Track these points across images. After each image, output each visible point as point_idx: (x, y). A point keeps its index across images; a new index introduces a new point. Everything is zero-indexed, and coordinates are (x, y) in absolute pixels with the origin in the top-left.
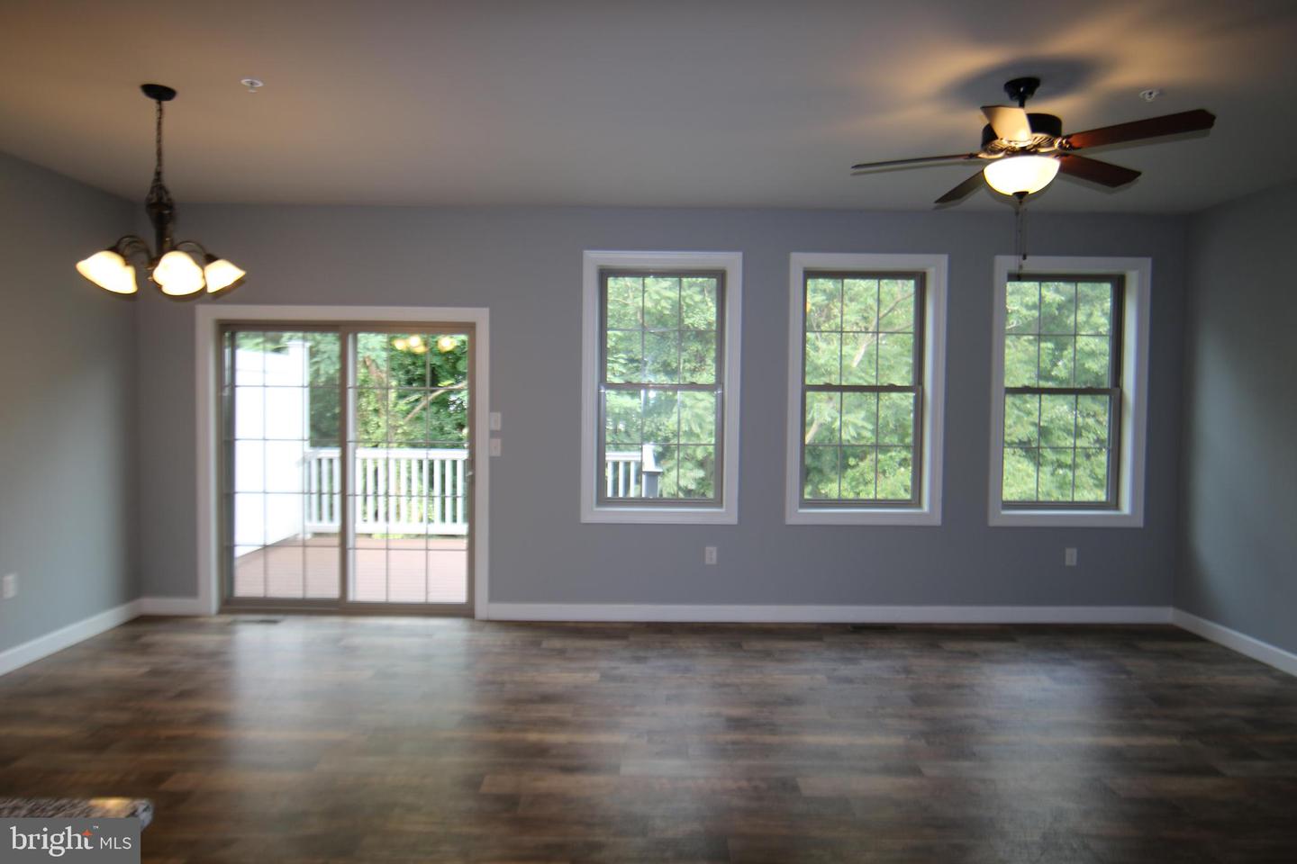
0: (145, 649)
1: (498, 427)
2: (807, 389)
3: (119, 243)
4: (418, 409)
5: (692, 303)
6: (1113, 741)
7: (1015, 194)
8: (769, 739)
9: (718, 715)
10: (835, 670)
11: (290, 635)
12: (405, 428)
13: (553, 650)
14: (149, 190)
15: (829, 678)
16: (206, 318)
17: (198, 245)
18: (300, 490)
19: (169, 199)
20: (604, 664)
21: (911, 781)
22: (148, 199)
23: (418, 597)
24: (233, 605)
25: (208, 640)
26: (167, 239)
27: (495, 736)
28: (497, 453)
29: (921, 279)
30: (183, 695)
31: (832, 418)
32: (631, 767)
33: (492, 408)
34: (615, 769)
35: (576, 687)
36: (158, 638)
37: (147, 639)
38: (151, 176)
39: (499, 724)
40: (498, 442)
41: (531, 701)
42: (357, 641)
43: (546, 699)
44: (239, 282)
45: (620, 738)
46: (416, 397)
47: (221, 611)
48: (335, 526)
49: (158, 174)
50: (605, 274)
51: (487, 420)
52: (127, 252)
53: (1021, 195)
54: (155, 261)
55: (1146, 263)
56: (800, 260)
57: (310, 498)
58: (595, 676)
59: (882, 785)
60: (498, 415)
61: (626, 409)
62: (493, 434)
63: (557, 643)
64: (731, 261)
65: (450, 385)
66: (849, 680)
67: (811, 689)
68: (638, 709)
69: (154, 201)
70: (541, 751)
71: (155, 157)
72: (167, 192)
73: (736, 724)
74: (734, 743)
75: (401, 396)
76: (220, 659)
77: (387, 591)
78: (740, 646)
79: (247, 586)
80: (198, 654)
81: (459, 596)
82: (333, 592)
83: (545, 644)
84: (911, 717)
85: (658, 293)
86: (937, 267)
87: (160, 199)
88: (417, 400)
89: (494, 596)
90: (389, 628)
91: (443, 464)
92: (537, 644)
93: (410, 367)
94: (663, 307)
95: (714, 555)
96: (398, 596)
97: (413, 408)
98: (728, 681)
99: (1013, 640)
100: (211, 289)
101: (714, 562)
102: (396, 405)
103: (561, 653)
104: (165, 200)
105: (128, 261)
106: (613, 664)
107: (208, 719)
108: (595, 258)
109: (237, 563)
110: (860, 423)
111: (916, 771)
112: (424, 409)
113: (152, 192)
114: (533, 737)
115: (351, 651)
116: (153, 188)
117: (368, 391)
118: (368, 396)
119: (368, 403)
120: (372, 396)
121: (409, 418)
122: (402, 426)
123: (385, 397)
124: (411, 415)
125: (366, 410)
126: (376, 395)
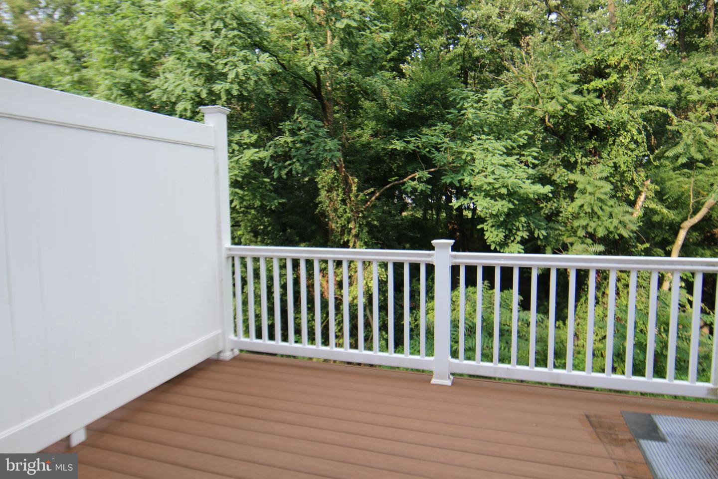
4: (374, 198)
12: (365, 213)
46: (372, 189)
85: (566, 98)
88: (372, 193)
93: (368, 170)
97: (371, 198)
102: (357, 196)
112: (377, 198)
117: (338, 186)
118: (338, 190)
119: (338, 195)
120: (340, 190)
121: (367, 205)
122: (362, 212)
123: (351, 191)
124: (369, 203)
125: (337, 200)
126: (344, 189)
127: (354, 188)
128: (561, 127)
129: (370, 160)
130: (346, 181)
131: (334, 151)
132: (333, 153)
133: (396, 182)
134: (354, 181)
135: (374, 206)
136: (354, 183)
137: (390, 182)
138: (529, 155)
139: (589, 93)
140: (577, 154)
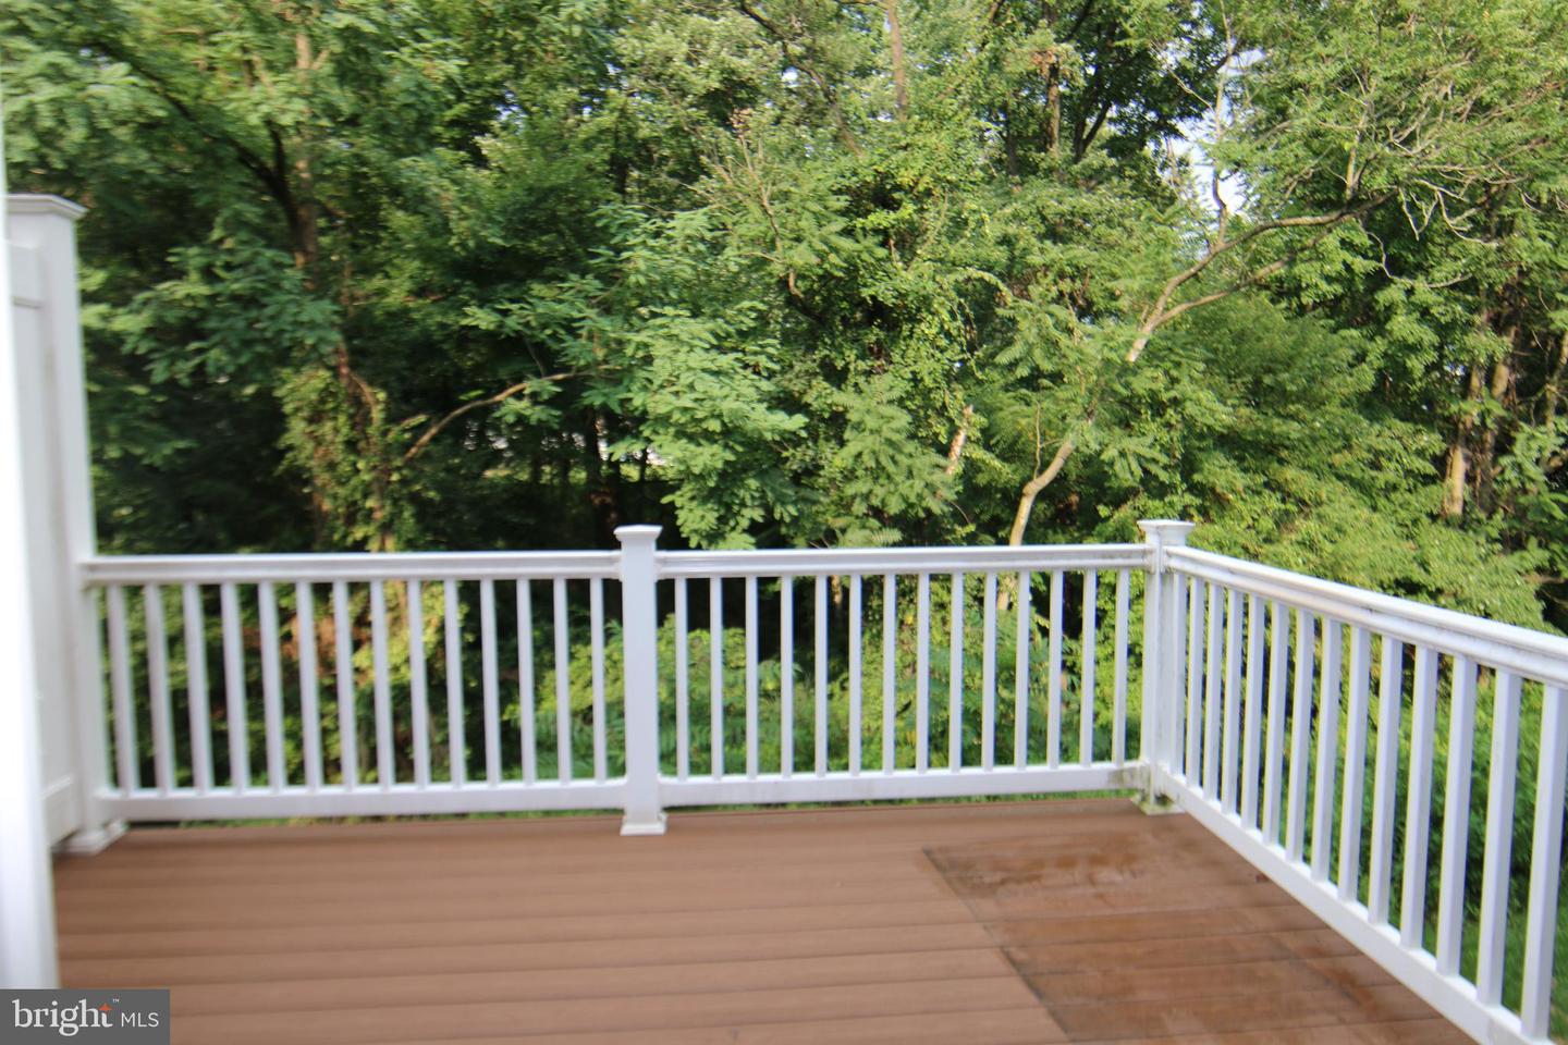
4: (426, 438)
5: (873, 261)
12: (405, 472)
31: (1100, 444)
46: (421, 418)
75: (393, 419)
85: (825, 242)
88: (421, 426)
93: (406, 373)
94: (832, 265)
97: (415, 438)
102: (385, 433)
110: (1148, 453)
112: (434, 439)
117: (335, 409)
118: (337, 418)
119: (336, 430)
120: (342, 418)
121: (409, 455)
122: (397, 469)
123: (366, 420)
124: (414, 450)
125: (333, 442)
126: (351, 417)
127: (377, 415)
128: (817, 298)
130: (356, 398)
131: (322, 327)
132: (320, 332)
133: (479, 403)
134: (377, 398)
135: (427, 457)
136: (377, 402)
137: (466, 403)
138: (761, 353)
140: (847, 352)
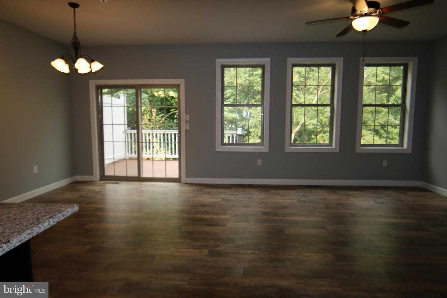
0: (78, 190)
1: (188, 119)
2: (293, 106)
3: (63, 56)
4: (163, 119)
6: (393, 220)
7: (363, 31)
8: (276, 218)
9: (260, 211)
10: (300, 199)
11: (123, 187)
13: (206, 192)
14: (72, 38)
15: (297, 201)
16: (93, 84)
17: (88, 56)
18: (124, 141)
19: (79, 41)
20: (223, 196)
21: (322, 230)
22: (72, 41)
23: (163, 176)
24: (104, 178)
25: (96, 188)
26: (79, 54)
27: (186, 216)
28: (188, 128)
29: (333, 67)
30: (90, 203)
32: (230, 225)
33: (186, 113)
34: (225, 225)
35: (214, 202)
36: (81, 187)
37: (78, 188)
38: (73, 34)
39: (189, 212)
40: (188, 124)
41: (199, 206)
42: (143, 189)
43: (203, 206)
44: (102, 69)
45: (226, 217)
47: (101, 180)
48: (136, 156)
49: (75, 33)
50: (223, 67)
51: (184, 117)
52: (66, 59)
53: (365, 31)
54: (75, 62)
55: (416, 59)
56: (291, 60)
57: (128, 144)
58: (220, 199)
59: (312, 231)
60: (188, 116)
61: (233, 118)
62: (186, 122)
63: (208, 190)
64: (267, 61)
65: (174, 111)
66: (305, 202)
67: (292, 204)
68: (233, 209)
69: (73, 42)
70: (201, 220)
71: (73, 27)
72: (78, 39)
73: (265, 213)
74: (264, 219)
75: (157, 115)
76: (101, 194)
77: (153, 175)
78: (269, 192)
79: (108, 172)
80: (94, 192)
81: (176, 176)
82: (136, 174)
83: (204, 190)
84: (324, 212)
86: (339, 62)
87: (76, 41)
88: (163, 116)
89: (187, 176)
90: (154, 185)
91: (171, 135)
92: (201, 190)
94: (246, 83)
95: (261, 162)
96: (156, 176)
98: (264, 201)
99: (363, 191)
100: (93, 71)
101: (261, 164)
103: (209, 193)
104: (77, 41)
105: (67, 62)
106: (226, 196)
107: (98, 209)
108: (220, 61)
109: (105, 166)
111: (324, 228)
112: (165, 119)
113: (73, 39)
114: (199, 216)
115: (142, 192)
116: (73, 37)
117: (146, 113)
118: (147, 115)
119: (147, 117)
120: (148, 115)
121: (160, 122)
122: (158, 125)
123: (152, 115)
124: (161, 121)
125: (146, 120)
126: (149, 115)
127: (154, 114)
128: (246, 89)
129: (161, 100)
130: (151, 112)
131: (145, 99)
132: (145, 100)
133: (174, 112)
134: (154, 111)
135: (164, 123)
136: (154, 112)
137: (171, 112)
138: (229, 101)
139: (256, 76)
140: (252, 101)
